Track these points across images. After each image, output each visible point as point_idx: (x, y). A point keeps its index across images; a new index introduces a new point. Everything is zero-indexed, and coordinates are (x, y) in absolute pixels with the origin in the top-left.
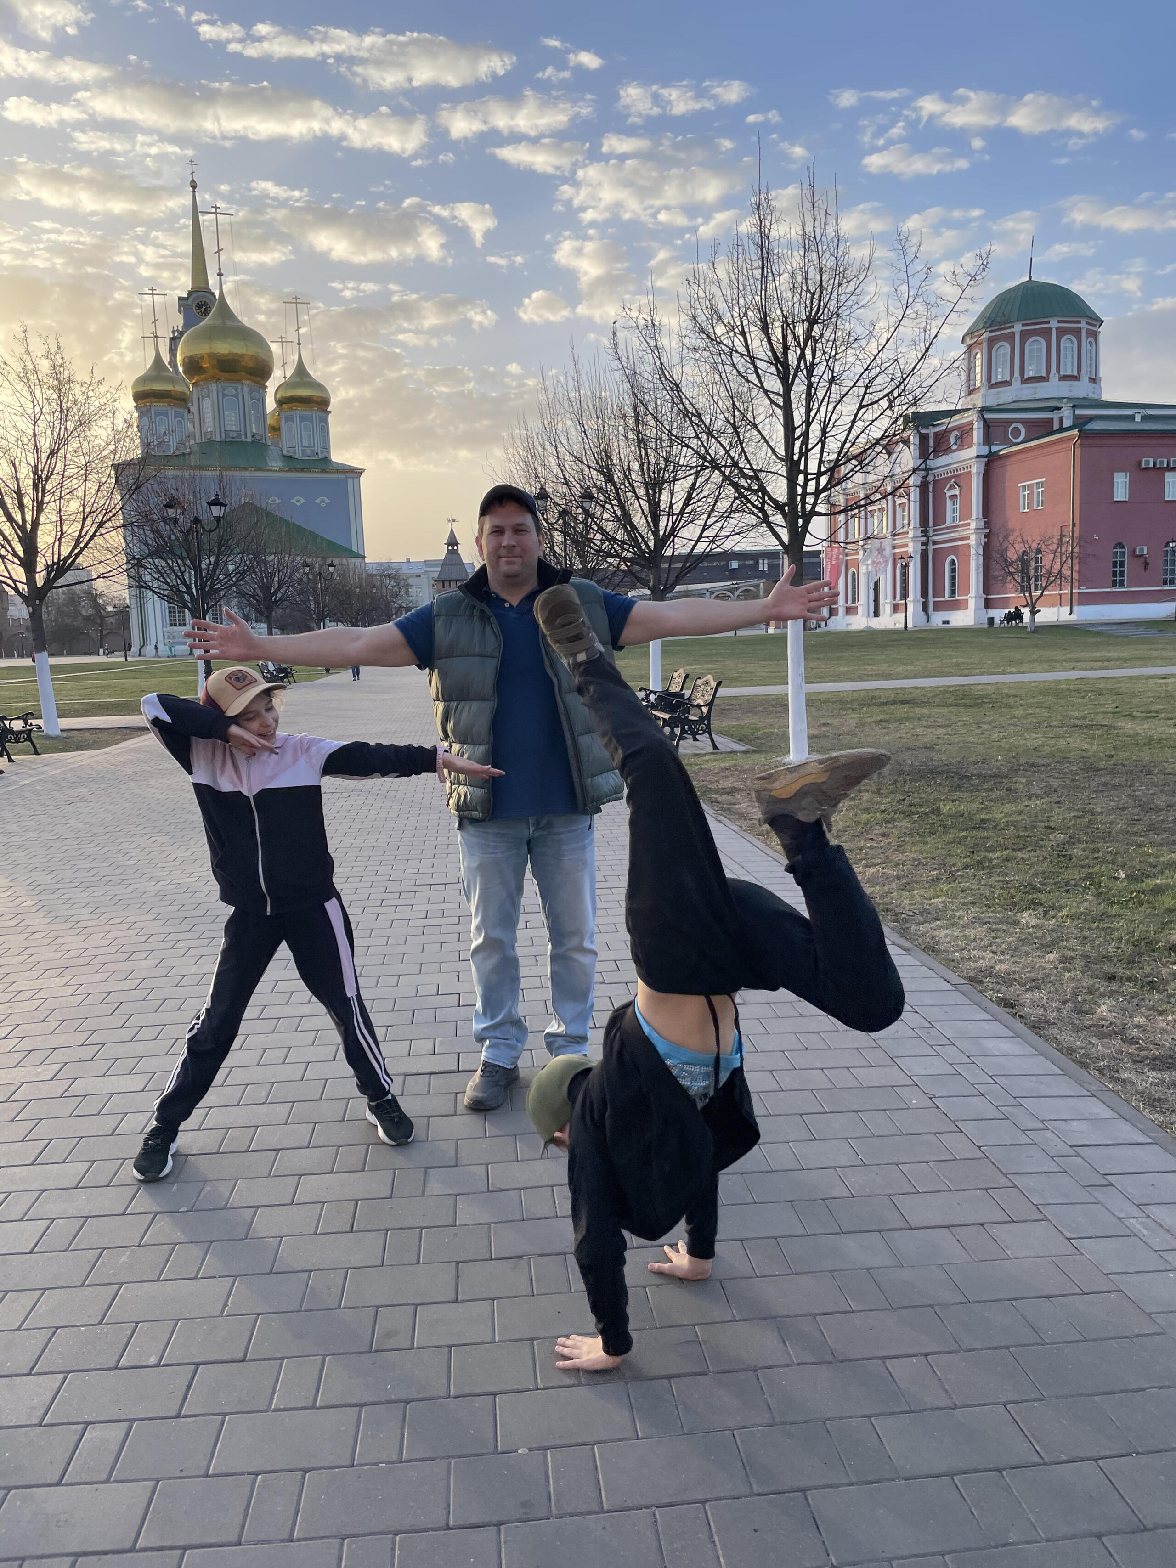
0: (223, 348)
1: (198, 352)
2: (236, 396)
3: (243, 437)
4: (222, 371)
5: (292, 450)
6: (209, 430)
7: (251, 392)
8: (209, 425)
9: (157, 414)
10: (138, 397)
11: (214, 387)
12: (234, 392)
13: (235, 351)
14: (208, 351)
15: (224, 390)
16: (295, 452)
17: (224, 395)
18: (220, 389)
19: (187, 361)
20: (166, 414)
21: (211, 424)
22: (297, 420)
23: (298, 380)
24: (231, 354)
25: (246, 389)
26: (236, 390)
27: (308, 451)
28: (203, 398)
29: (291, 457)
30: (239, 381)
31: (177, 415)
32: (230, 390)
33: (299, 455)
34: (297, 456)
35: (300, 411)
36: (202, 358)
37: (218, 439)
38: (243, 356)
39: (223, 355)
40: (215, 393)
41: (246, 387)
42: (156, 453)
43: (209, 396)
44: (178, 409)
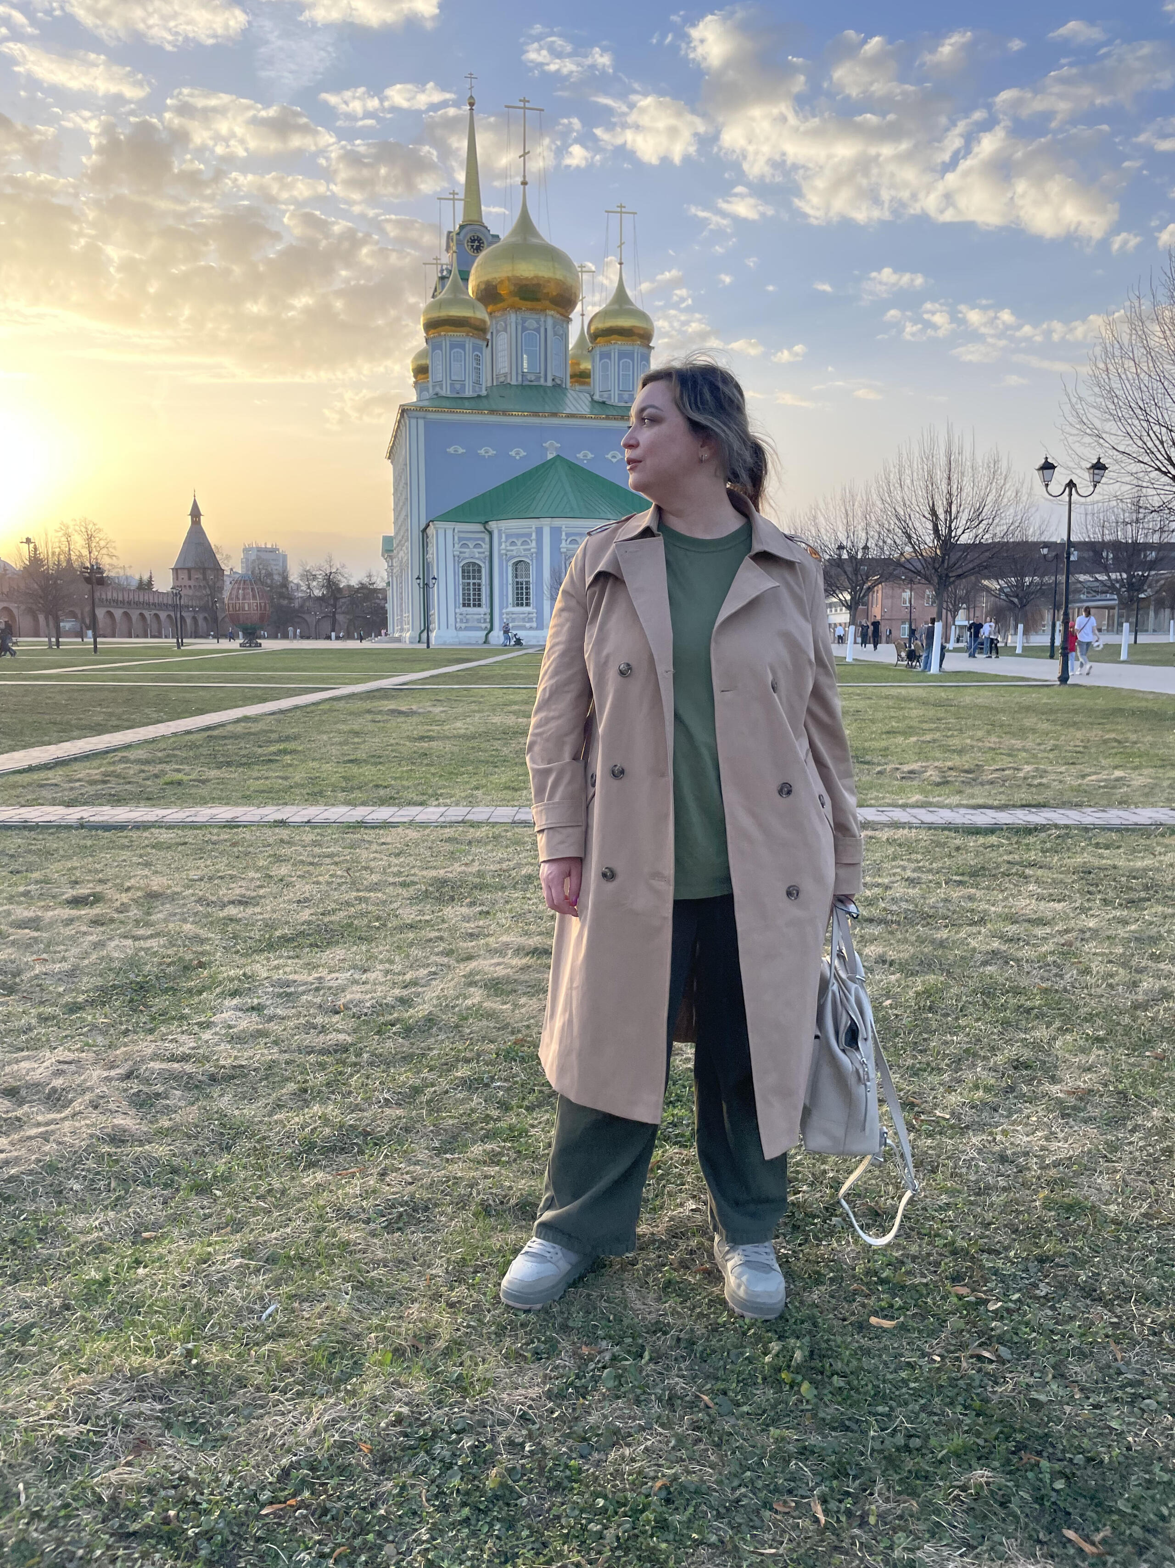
0: (527, 270)
1: (496, 275)
2: (537, 330)
3: (542, 380)
4: (523, 298)
5: (605, 395)
6: (507, 370)
7: (555, 325)
8: (503, 365)
9: (452, 346)
10: (432, 325)
11: (512, 317)
12: (536, 325)
13: (541, 274)
14: (510, 274)
15: (524, 321)
16: (610, 398)
17: (524, 329)
18: (520, 321)
19: (483, 287)
20: (463, 347)
21: (506, 364)
22: (615, 356)
23: (616, 307)
24: (537, 277)
25: (550, 321)
26: (538, 322)
28: (498, 332)
29: (604, 403)
30: (544, 310)
31: (476, 348)
32: (531, 323)
34: (612, 402)
35: (619, 345)
36: (501, 282)
37: (514, 382)
38: (549, 280)
39: (527, 279)
40: (513, 325)
41: (549, 318)
42: (449, 394)
43: (505, 330)
44: (480, 342)
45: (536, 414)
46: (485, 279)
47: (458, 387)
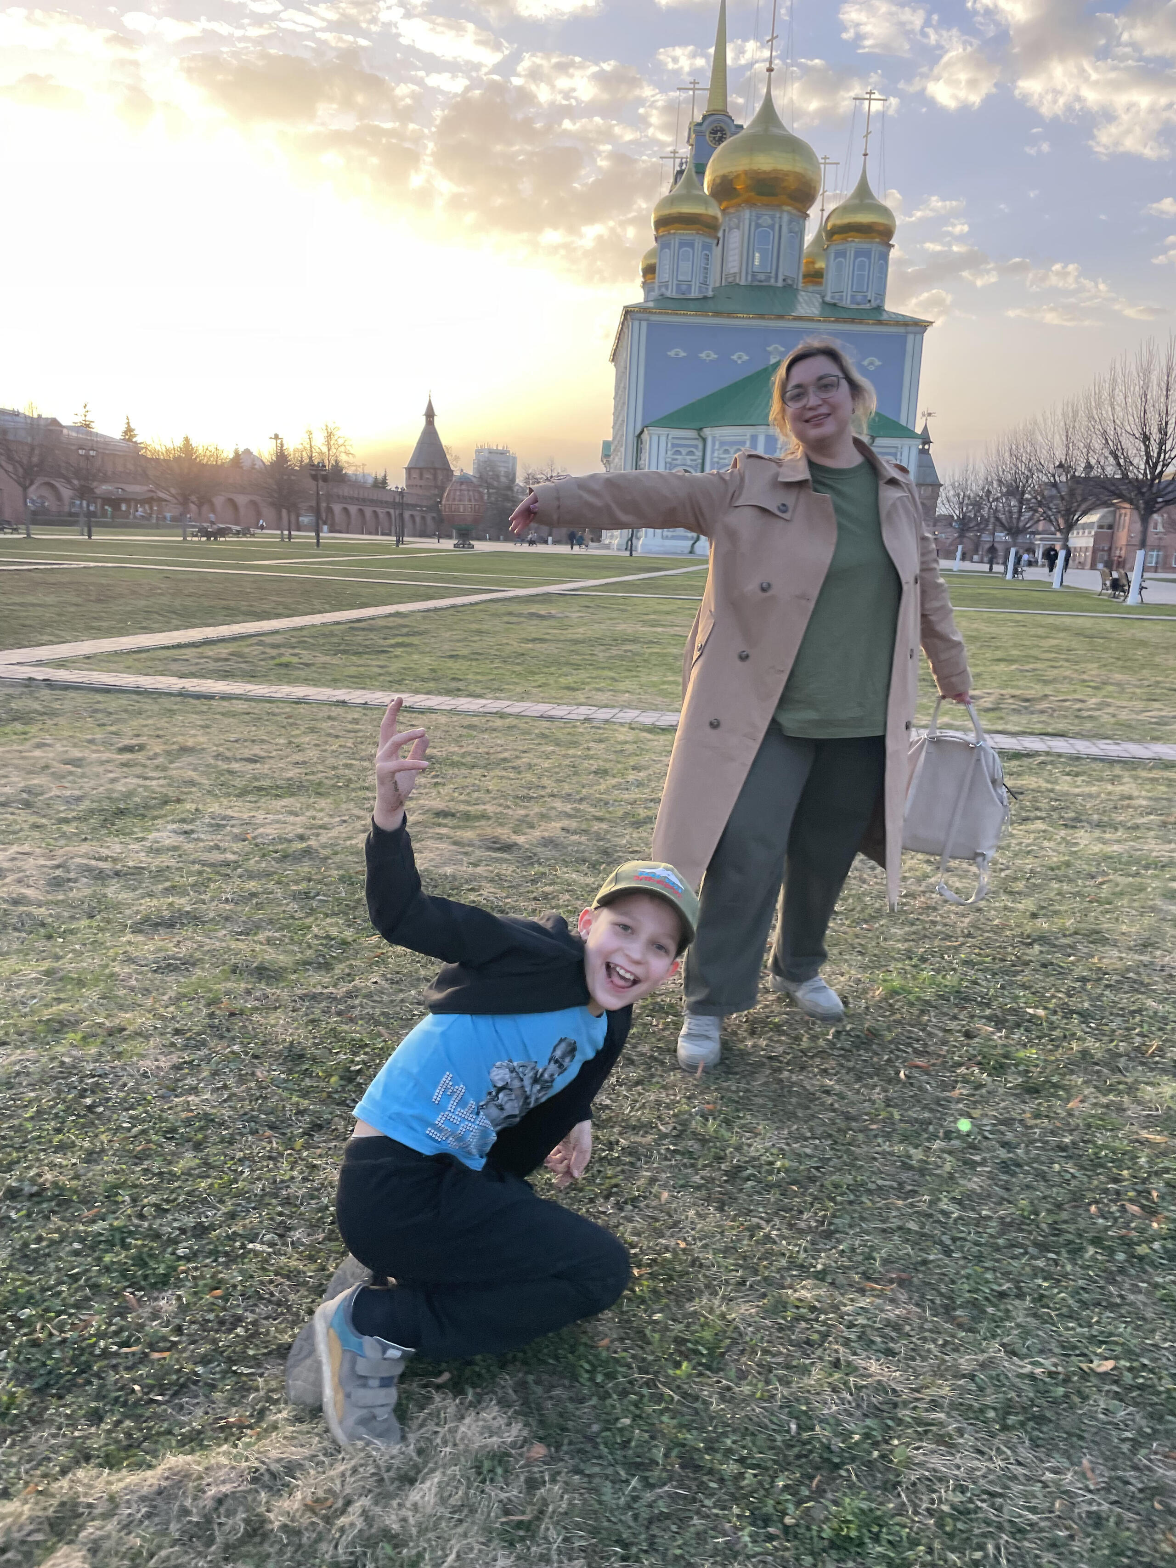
0: (765, 163)
1: (733, 169)
2: (772, 227)
3: (773, 281)
4: (760, 194)
5: (837, 296)
6: (736, 270)
7: (790, 222)
8: (733, 265)
9: (682, 245)
10: (662, 223)
11: (747, 214)
12: (770, 222)
13: (780, 167)
14: (747, 168)
15: (758, 218)
16: (841, 299)
17: (758, 226)
18: (754, 217)
19: (718, 181)
20: (691, 245)
21: (736, 264)
22: (851, 254)
23: (857, 201)
24: (775, 171)
25: (786, 218)
26: (773, 218)
27: (859, 297)
28: (731, 229)
29: (835, 305)
30: (779, 206)
31: (706, 247)
32: (766, 220)
33: (847, 303)
34: (843, 304)
35: (856, 243)
36: (738, 176)
37: (743, 283)
38: (787, 174)
39: (765, 172)
40: (747, 222)
41: (785, 216)
42: (674, 295)
43: (738, 227)
44: (708, 240)
45: (761, 316)
46: (721, 172)
47: (684, 287)
